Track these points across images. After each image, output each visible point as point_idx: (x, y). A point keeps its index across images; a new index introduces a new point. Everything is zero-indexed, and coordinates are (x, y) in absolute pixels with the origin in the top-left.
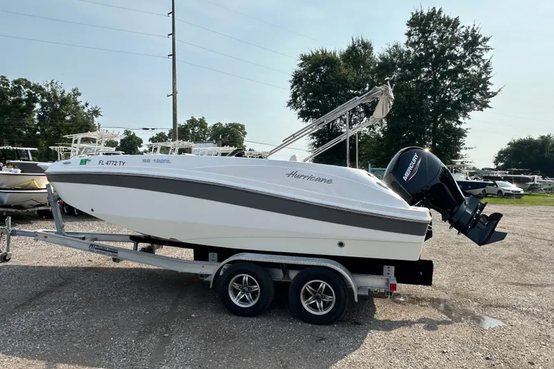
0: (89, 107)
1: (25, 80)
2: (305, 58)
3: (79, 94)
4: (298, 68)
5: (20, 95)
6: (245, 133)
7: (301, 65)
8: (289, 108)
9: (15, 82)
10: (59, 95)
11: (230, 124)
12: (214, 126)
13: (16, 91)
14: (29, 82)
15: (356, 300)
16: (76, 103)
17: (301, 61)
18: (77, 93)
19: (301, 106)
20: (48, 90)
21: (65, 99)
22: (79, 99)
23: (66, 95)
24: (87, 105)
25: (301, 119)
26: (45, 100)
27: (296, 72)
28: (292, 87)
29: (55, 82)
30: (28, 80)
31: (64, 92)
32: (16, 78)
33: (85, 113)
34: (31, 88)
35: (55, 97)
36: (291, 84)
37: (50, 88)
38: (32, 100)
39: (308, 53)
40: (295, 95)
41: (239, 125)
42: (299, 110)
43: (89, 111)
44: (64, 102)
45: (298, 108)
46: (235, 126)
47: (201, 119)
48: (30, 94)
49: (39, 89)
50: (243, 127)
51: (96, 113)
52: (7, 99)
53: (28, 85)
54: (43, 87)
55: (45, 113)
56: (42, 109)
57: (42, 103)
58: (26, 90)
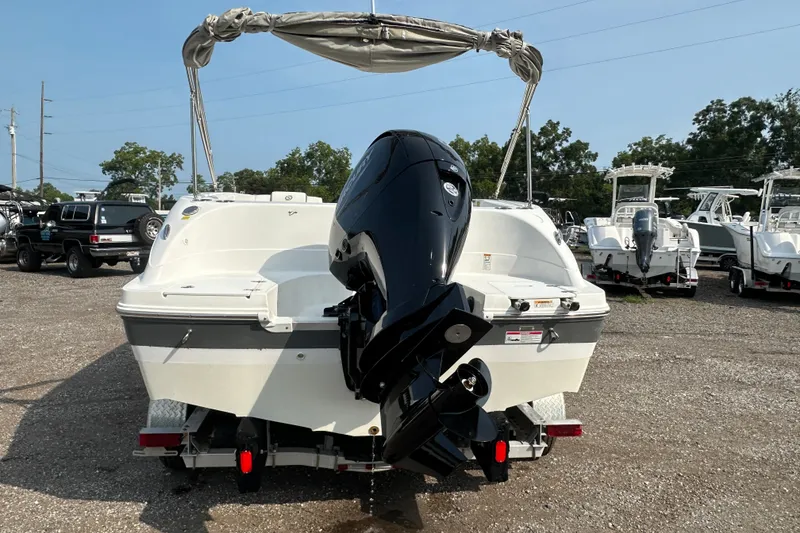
1: (748, 98)
5: (740, 123)
9: (734, 105)
13: (735, 118)
14: (754, 101)
20: (783, 106)
26: (777, 123)
29: (793, 92)
30: (753, 98)
32: (736, 100)
34: (756, 109)
35: (794, 115)
37: (785, 102)
38: (757, 125)
49: (768, 108)
53: (751, 105)
54: (774, 103)
55: (778, 144)
56: (773, 137)
57: (772, 129)
58: (749, 114)
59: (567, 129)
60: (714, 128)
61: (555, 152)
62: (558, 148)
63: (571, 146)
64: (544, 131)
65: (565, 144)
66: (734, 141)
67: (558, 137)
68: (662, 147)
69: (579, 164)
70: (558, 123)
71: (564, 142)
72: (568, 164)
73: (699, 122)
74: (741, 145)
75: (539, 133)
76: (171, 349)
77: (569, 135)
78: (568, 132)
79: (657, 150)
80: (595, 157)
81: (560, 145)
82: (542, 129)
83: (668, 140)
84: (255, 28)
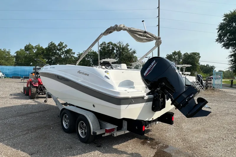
0: (132, 50)
1: (111, 42)
2: (226, 16)
3: (129, 46)
4: (223, 22)
5: (109, 48)
6: (200, 57)
7: (224, 20)
8: (217, 42)
9: (108, 43)
10: (122, 47)
11: (192, 53)
12: (184, 55)
13: (108, 46)
14: (112, 43)
15: (92, 134)
16: (128, 49)
17: (225, 18)
18: (127, 45)
19: (224, 41)
20: (118, 45)
21: (123, 48)
22: (128, 47)
23: (124, 46)
24: (131, 49)
25: (224, 48)
26: (117, 49)
27: (221, 24)
28: (218, 32)
29: (120, 42)
30: (112, 42)
31: (123, 45)
32: (108, 42)
33: (131, 53)
34: (113, 45)
35: (120, 47)
36: (218, 30)
37: (119, 44)
38: (113, 49)
39: (228, 13)
40: (220, 36)
41: (196, 53)
42: (223, 43)
43: (132, 52)
44: (123, 49)
45: (222, 42)
46: (195, 54)
47: (178, 52)
48: (112, 47)
49: (115, 45)
50: (199, 54)
51: (134, 52)
52: (105, 50)
53: (112, 44)
54: (117, 44)
55: (117, 54)
56: (116, 52)
57: (116, 50)
58: (111, 46)
59: (66, 45)
60: (104, 49)
61: (63, 51)
62: (64, 50)
63: (67, 50)
64: (59, 45)
65: (66, 49)
66: (109, 52)
67: (63, 47)
68: (92, 52)
69: (70, 55)
70: (63, 43)
71: (65, 48)
72: (67, 55)
73: (100, 47)
74: (110, 53)
75: (58, 45)
76: (128, 105)
77: (67, 46)
78: (66, 46)
79: (91, 53)
80: (74, 53)
81: (64, 49)
82: (59, 44)
83: (93, 51)
84: (125, 30)
